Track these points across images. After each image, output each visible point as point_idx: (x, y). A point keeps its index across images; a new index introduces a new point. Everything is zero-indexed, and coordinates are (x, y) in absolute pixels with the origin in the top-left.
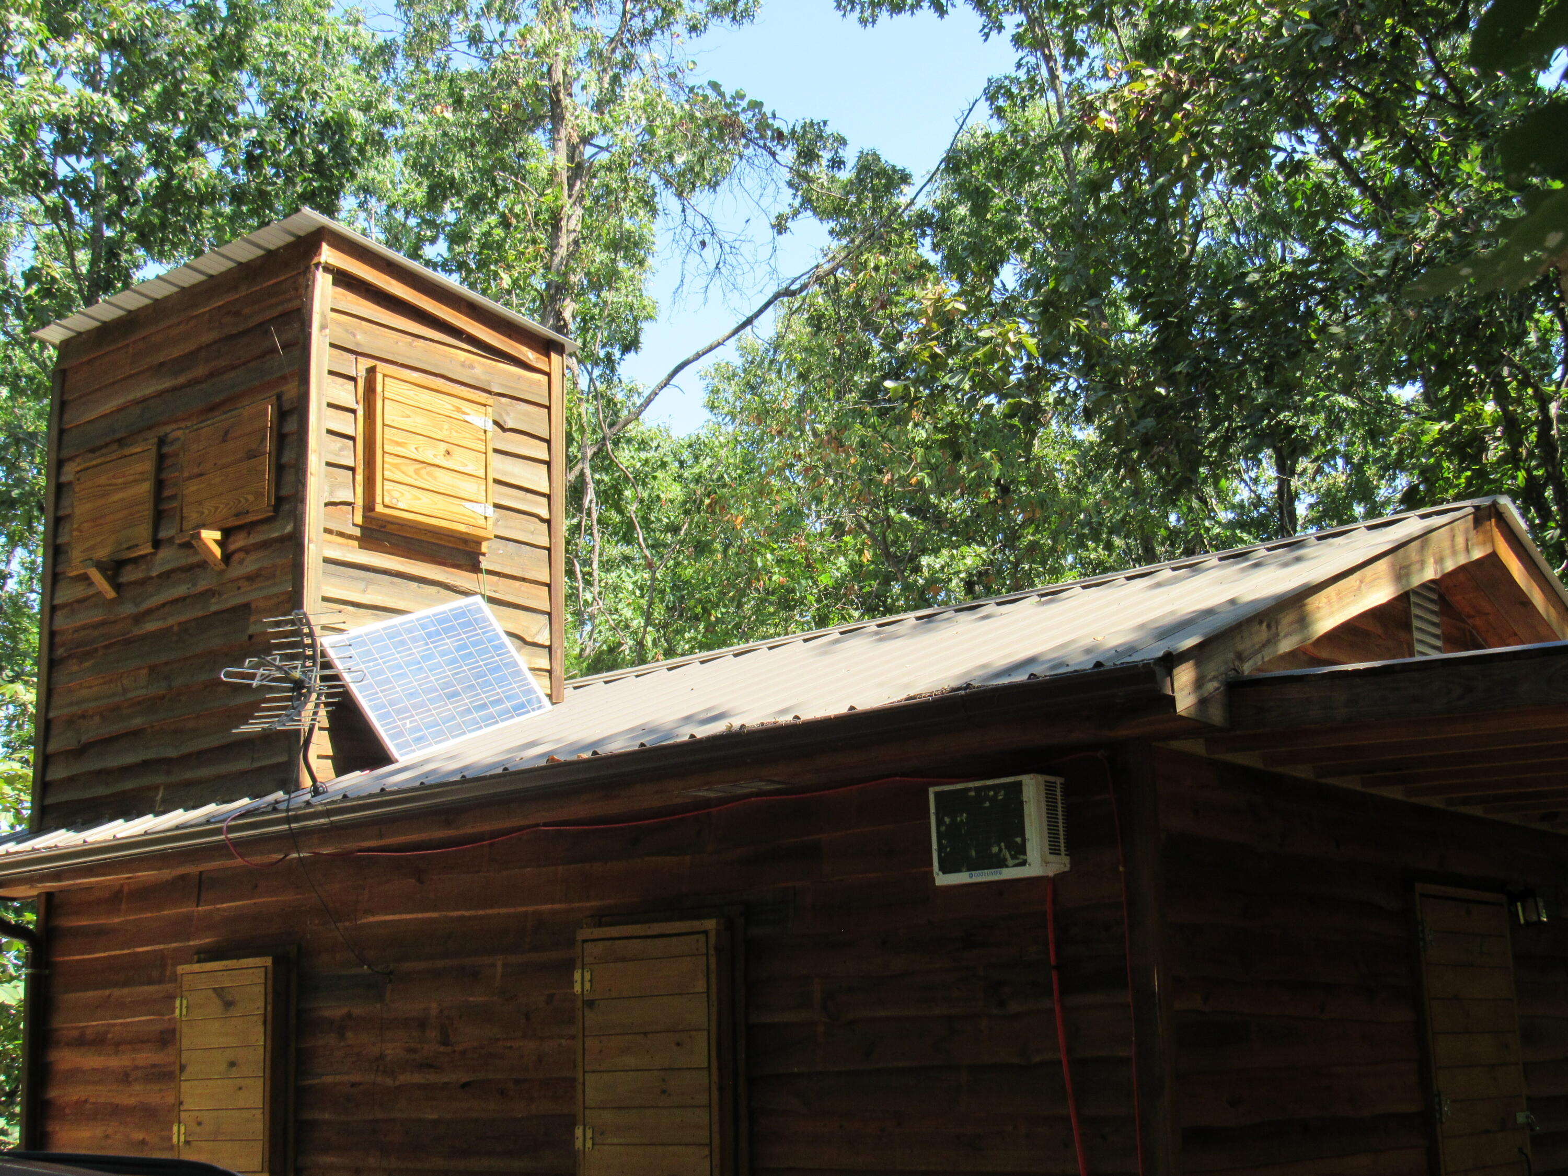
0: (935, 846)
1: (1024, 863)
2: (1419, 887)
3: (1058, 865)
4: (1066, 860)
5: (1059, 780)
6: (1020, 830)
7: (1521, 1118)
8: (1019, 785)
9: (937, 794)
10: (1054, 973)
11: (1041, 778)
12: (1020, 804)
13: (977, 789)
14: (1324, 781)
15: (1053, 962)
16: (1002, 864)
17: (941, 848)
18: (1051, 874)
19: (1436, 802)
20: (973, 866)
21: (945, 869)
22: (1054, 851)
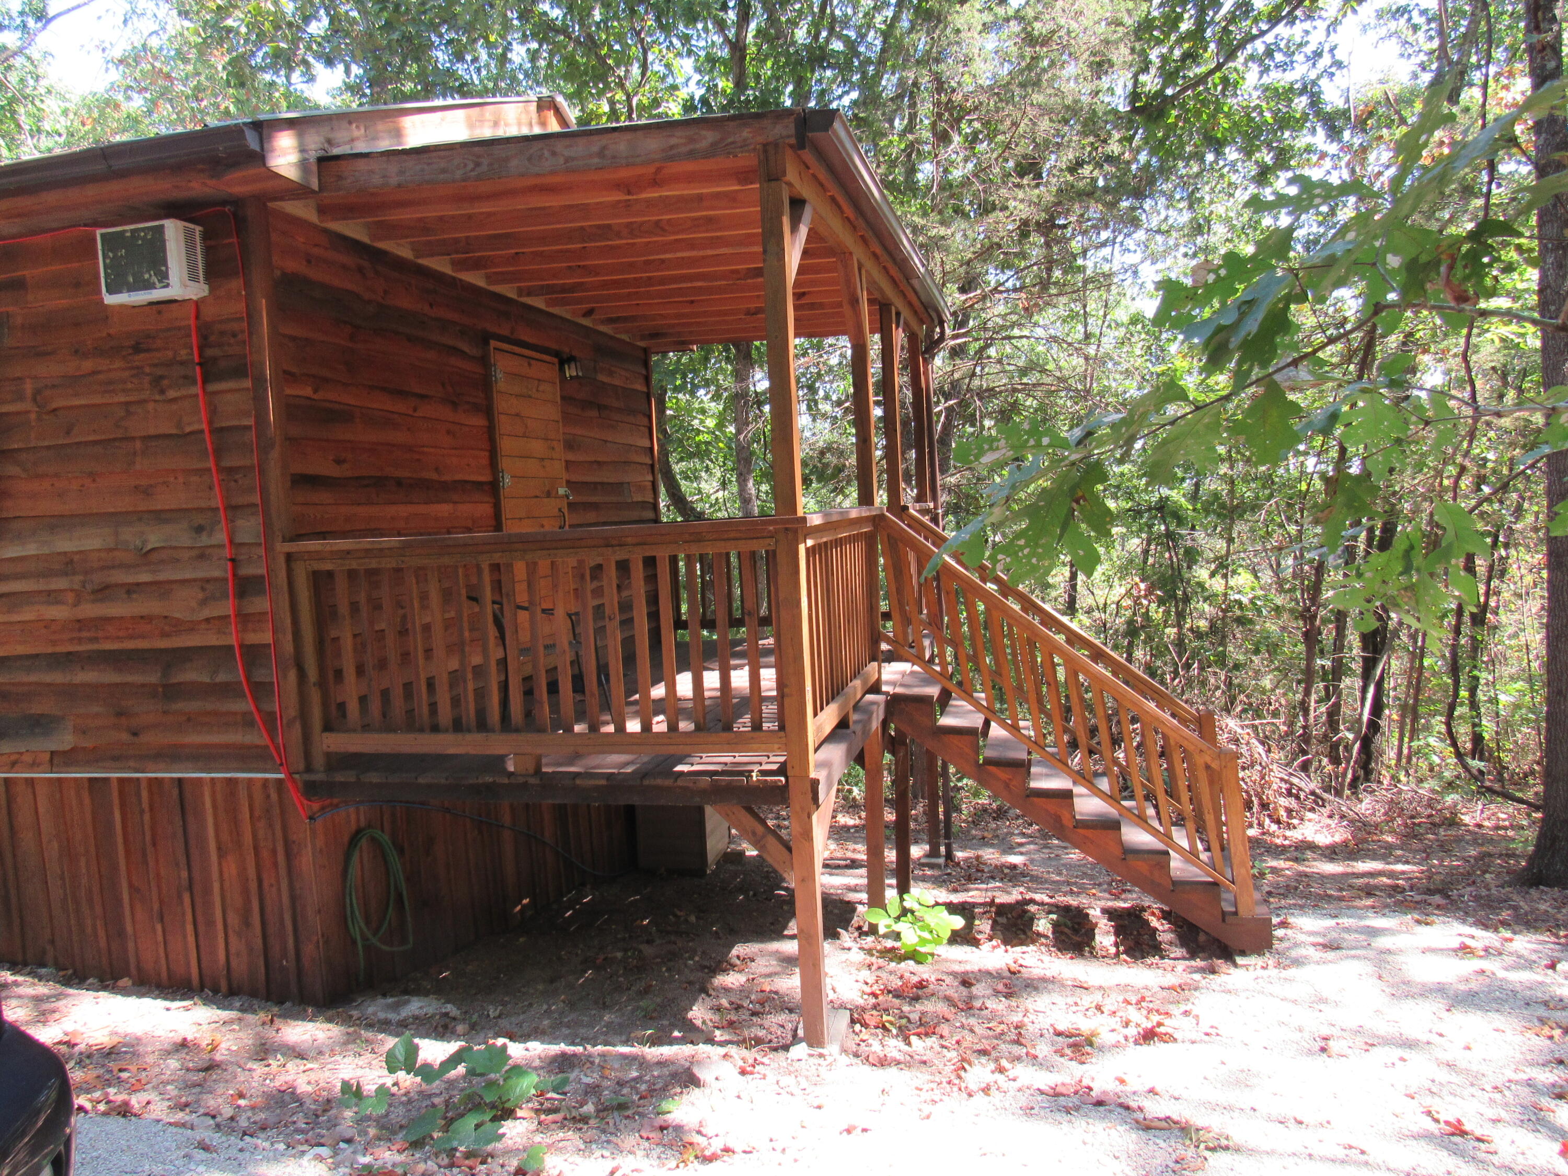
0: (102, 274)
1: (167, 286)
2: (493, 343)
3: (197, 291)
4: (206, 287)
5: (198, 229)
6: (164, 262)
7: (561, 491)
8: (160, 230)
9: (102, 235)
10: (198, 369)
11: (180, 224)
12: (163, 242)
13: (132, 231)
14: (420, 261)
15: (196, 360)
16: (151, 286)
17: (107, 276)
18: (195, 298)
19: (508, 290)
20: (131, 289)
21: (110, 291)
22: (193, 278)
